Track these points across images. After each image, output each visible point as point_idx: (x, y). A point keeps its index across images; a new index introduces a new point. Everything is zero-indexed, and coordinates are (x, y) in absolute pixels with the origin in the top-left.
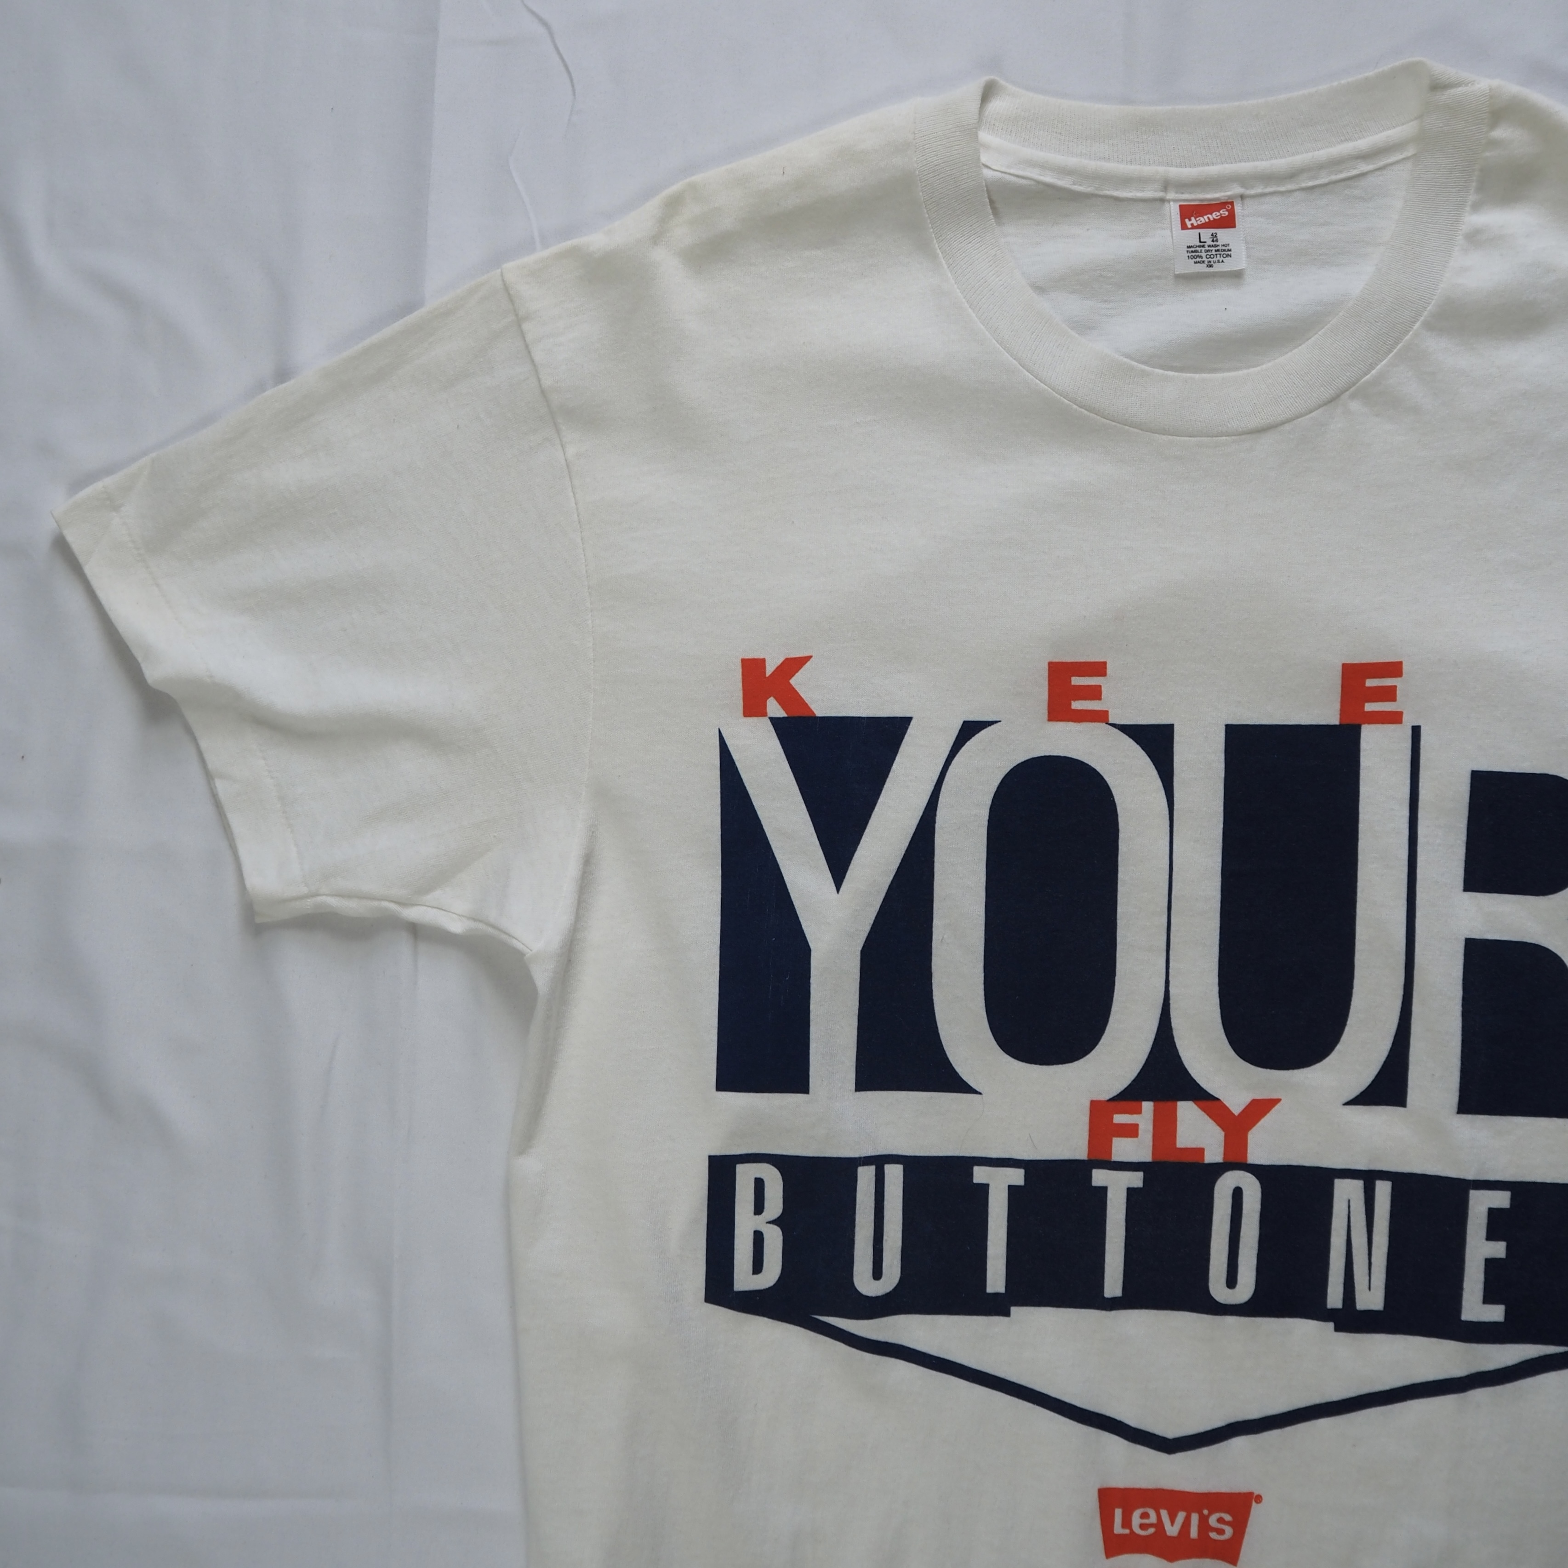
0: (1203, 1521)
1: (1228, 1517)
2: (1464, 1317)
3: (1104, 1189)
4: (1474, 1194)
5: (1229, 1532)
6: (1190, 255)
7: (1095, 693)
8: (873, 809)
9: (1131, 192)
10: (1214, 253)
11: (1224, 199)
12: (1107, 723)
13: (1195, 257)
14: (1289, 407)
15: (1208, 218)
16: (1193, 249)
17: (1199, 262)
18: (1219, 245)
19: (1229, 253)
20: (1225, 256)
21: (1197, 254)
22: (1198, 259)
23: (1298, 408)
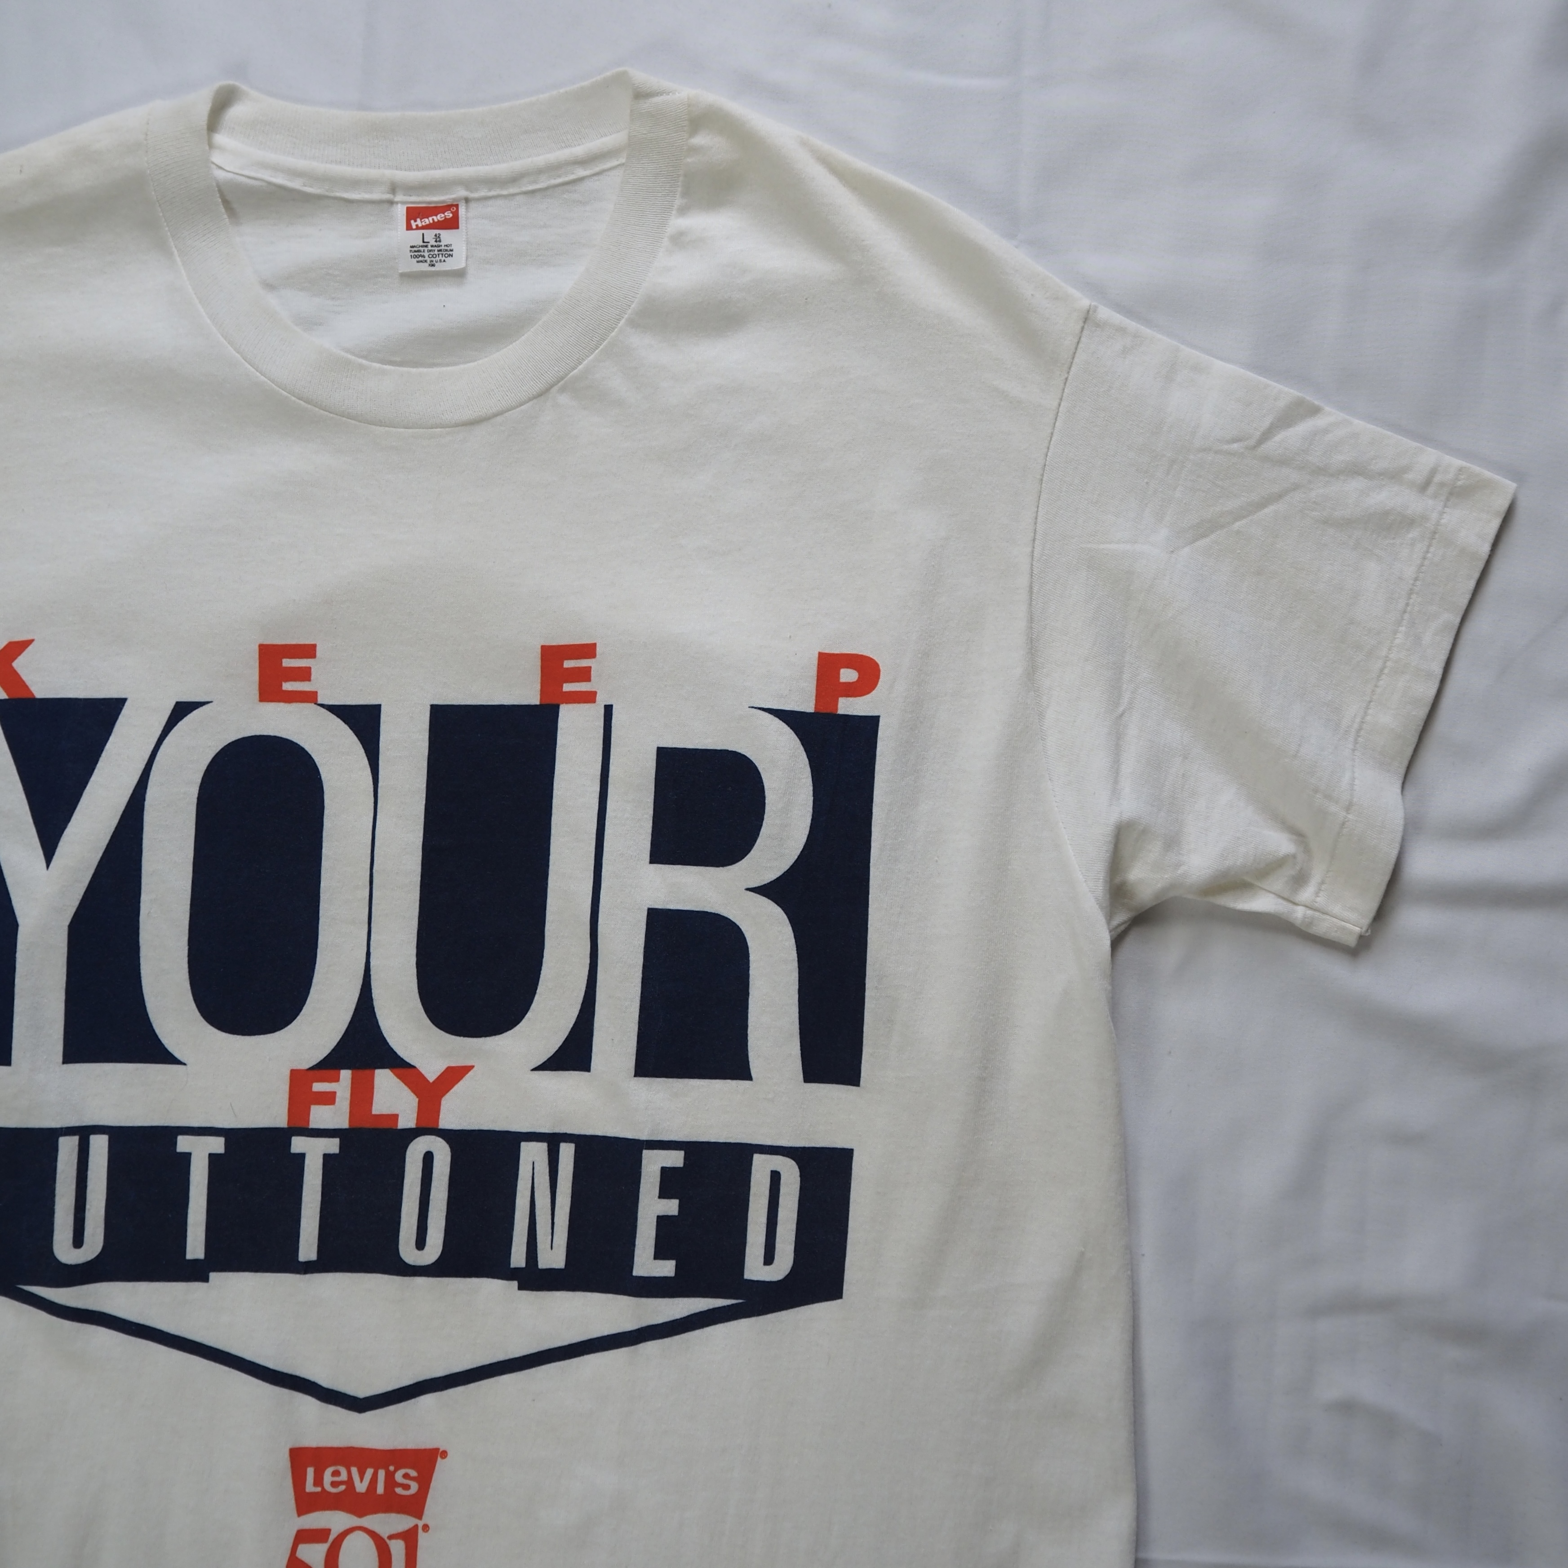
0: (390, 1477)
1: (413, 1473)
2: (635, 1273)
3: (302, 1156)
4: (646, 1154)
5: (414, 1487)
6: (413, 254)
7: (304, 674)
8: (85, 787)
9: (360, 194)
10: (436, 252)
11: (449, 202)
12: (315, 704)
13: (418, 256)
14: (501, 400)
15: (433, 219)
16: (416, 249)
17: (421, 261)
18: (442, 246)
19: (451, 253)
20: (446, 256)
21: (419, 254)
22: (420, 259)
23: (508, 401)
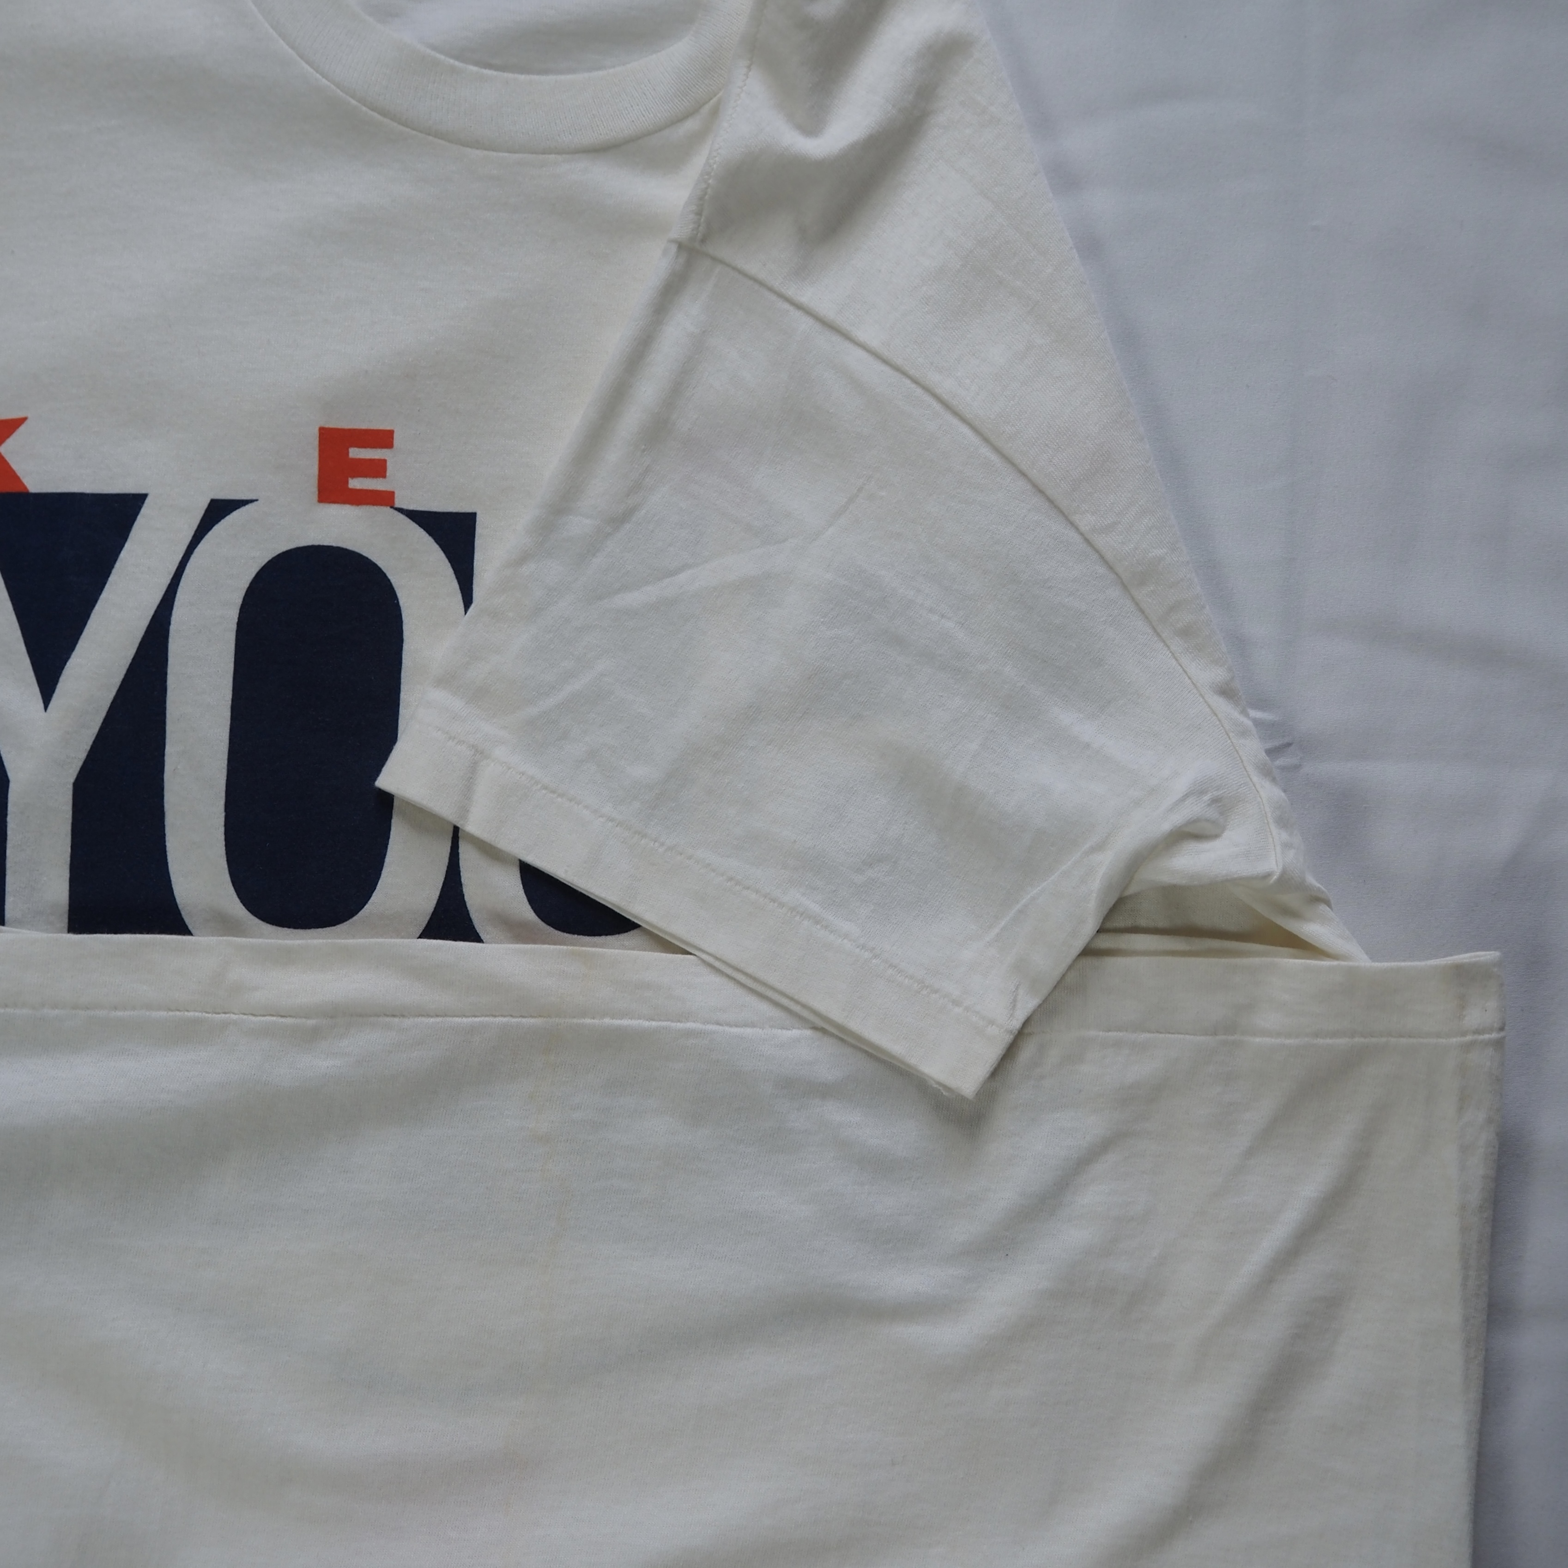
7: (378, 469)
8: (94, 606)
12: (392, 507)
14: (635, 121)
23: (644, 123)
